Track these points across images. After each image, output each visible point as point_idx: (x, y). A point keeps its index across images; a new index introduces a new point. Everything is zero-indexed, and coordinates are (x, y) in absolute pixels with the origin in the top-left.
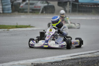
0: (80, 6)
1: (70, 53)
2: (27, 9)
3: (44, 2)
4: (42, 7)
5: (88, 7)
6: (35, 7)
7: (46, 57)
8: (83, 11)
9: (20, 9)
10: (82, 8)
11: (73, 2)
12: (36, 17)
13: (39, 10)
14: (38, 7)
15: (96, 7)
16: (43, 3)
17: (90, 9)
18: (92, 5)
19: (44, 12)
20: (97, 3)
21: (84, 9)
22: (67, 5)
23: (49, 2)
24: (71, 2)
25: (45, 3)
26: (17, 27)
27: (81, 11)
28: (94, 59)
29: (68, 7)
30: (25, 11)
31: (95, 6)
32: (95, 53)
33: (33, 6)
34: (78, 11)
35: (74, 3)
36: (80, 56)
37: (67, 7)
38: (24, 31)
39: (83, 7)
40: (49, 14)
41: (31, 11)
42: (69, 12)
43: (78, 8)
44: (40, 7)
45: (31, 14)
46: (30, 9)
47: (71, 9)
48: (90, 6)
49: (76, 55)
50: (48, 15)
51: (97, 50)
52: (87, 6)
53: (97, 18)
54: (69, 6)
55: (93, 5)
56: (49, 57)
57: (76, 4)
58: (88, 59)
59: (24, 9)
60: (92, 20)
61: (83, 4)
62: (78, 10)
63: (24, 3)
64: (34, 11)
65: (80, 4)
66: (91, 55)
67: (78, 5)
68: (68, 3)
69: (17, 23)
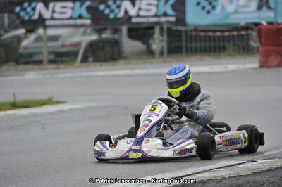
0: (191, 36)
1: (170, 171)
2: (41, 53)
3: (89, 30)
4: (84, 45)
5: (214, 37)
6: (63, 46)
8: (201, 49)
9: (22, 56)
10: (196, 41)
11: (169, 25)
12: (67, 75)
13: (75, 54)
14: (70, 46)
15: (238, 36)
16: (85, 33)
17: (219, 41)
18: (223, 31)
19: (91, 59)
20: (238, 24)
21: (203, 44)
22: (153, 34)
24: (165, 27)
25: (90, 34)
26: (14, 106)
27: (196, 48)
28: (240, 182)
29: (157, 41)
30: (36, 58)
31: (235, 33)
32: (241, 166)
33: (58, 44)
34: (187, 50)
35: (174, 28)
36: (198, 175)
37: (154, 39)
38: (36, 115)
39: (200, 36)
40: (104, 64)
41: (52, 57)
42: (162, 53)
43: (186, 41)
44: (78, 45)
45: (53, 66)
46: (50, 53)
47: (164, 44)
48: (218, 34)
50: (101, 65)
52: (211, 34)
53: (241, 67)
54: (161, 38)
55: (228, 31)
57: (180, 31)
58: (220, 184)
59: (31, 55)
60: (227, 72)
61: (200, 28)
62: (187, 47)
63: (32, 37)
64: (62, 57)
65: (191, 31)
66: (231, 172)
67: (186, 32)
68: (157, 30)
69: (14, 95)
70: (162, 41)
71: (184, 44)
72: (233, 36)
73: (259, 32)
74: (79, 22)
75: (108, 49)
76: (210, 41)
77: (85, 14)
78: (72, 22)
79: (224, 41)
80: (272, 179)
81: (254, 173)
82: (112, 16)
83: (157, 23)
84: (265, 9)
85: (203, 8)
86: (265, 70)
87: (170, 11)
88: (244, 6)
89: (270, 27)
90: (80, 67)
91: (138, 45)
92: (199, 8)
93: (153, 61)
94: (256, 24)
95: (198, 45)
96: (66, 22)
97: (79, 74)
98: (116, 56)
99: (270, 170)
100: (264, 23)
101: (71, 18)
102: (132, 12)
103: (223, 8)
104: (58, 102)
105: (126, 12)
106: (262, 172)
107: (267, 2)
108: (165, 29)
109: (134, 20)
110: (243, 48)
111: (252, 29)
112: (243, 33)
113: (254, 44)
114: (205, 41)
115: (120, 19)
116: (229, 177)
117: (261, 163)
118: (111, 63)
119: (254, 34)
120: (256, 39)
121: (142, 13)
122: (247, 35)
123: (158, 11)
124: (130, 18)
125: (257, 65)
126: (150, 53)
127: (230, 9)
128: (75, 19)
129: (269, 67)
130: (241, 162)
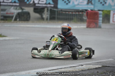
0: (59, 13)
1: (48, 67)
3: (18, 8)
4: (16, 14)
5: (69, 14)
6: (7, 13)
7: (20, 71)
8: (63, 19)
10: (61, 15)
11: (51, 8)
12: (8, 25)
13: (12, 17)
14: (10, 14)
15: (78, 14)
16: (16, 9)
17: (71, 16)
18: (73, 12)
19: (18, 20)
20: (79, 10)
21: (64, 17)
22: (44, 11)
23: (23, 8)
24: (49, 8)
25: (18, 10)
29: (45, 14)
31: (77, 13)
32: (77, 67)
34: (57, 19)
35: (53, 9)
36: (59, 70)
37: (44, 13)
39: (63, 13)
40: (23, 22)
41: (2, 18)
42: (47, 19)
43: (57, 15)
44: (13, 13)
45: (3, 21)
46: (1, 16)
47: (48, 16)
48: (70, 13)
49: (55, 69)
50: (22, 22)
51: (79, 63)
52: (67, 13)
53: (79, 27)
54: (47, 13)
55: (75, 12)
56: (24, 71)
57: (55, 11)
61: (63, 10)
64: (6, 18)
65: (59, 11)
66: (73, 69)
67: (57, 11)
68: (46, 9)
70: (47, 14)
71: (56, 16)
72: (76, 14)
73: (87, 13)
74: (14, 4)
75: (25, 16)
76: (67, 16)
77: (17, 1)
78: (11, 4)
79: (73, 16)
80: (89, 73)
81: (82, 70)
82: (28, 3)
83: (46, 7)
84: (90, 4)
85: (65, 2)
86: (88, 29)
87: (51, 2)
88: (81, 2)
89: (92, 11)
90: (13, 23)
91: (37, 15)
92: (63, 2)
93: (44, 22)
94: (86, 10)
95: (62, 17)
96: (9, 4)
97: (13, 25)
98: (28, 19)
99: (88, 70)
100: (89, 10)
101: (11, 2)
102: (36, 2)
103: (73, 3)
104: (4, 36)
105: (34, 2)
106: (85, 70)
107: (91, 1)
108: (49, 9)
109: (37, 5)
110: (80, 19)
111: (84, 12)
112: (81, 13)
113: (85, 18)
114: (65, 16)
115: (31, 4)
116: (72, 71)
117: (85, 67)
118: (26, 22)
119: (85, 14)
120: (86, 16)
121: (40, 2)
122: (82, 14)
123: (46, 2)
124: (35, 4)
125: (85, 27)
126: (42, 19)
127: (76, 3)
128: (13, 3)
129: (90, 28)
130: (77, 65)
